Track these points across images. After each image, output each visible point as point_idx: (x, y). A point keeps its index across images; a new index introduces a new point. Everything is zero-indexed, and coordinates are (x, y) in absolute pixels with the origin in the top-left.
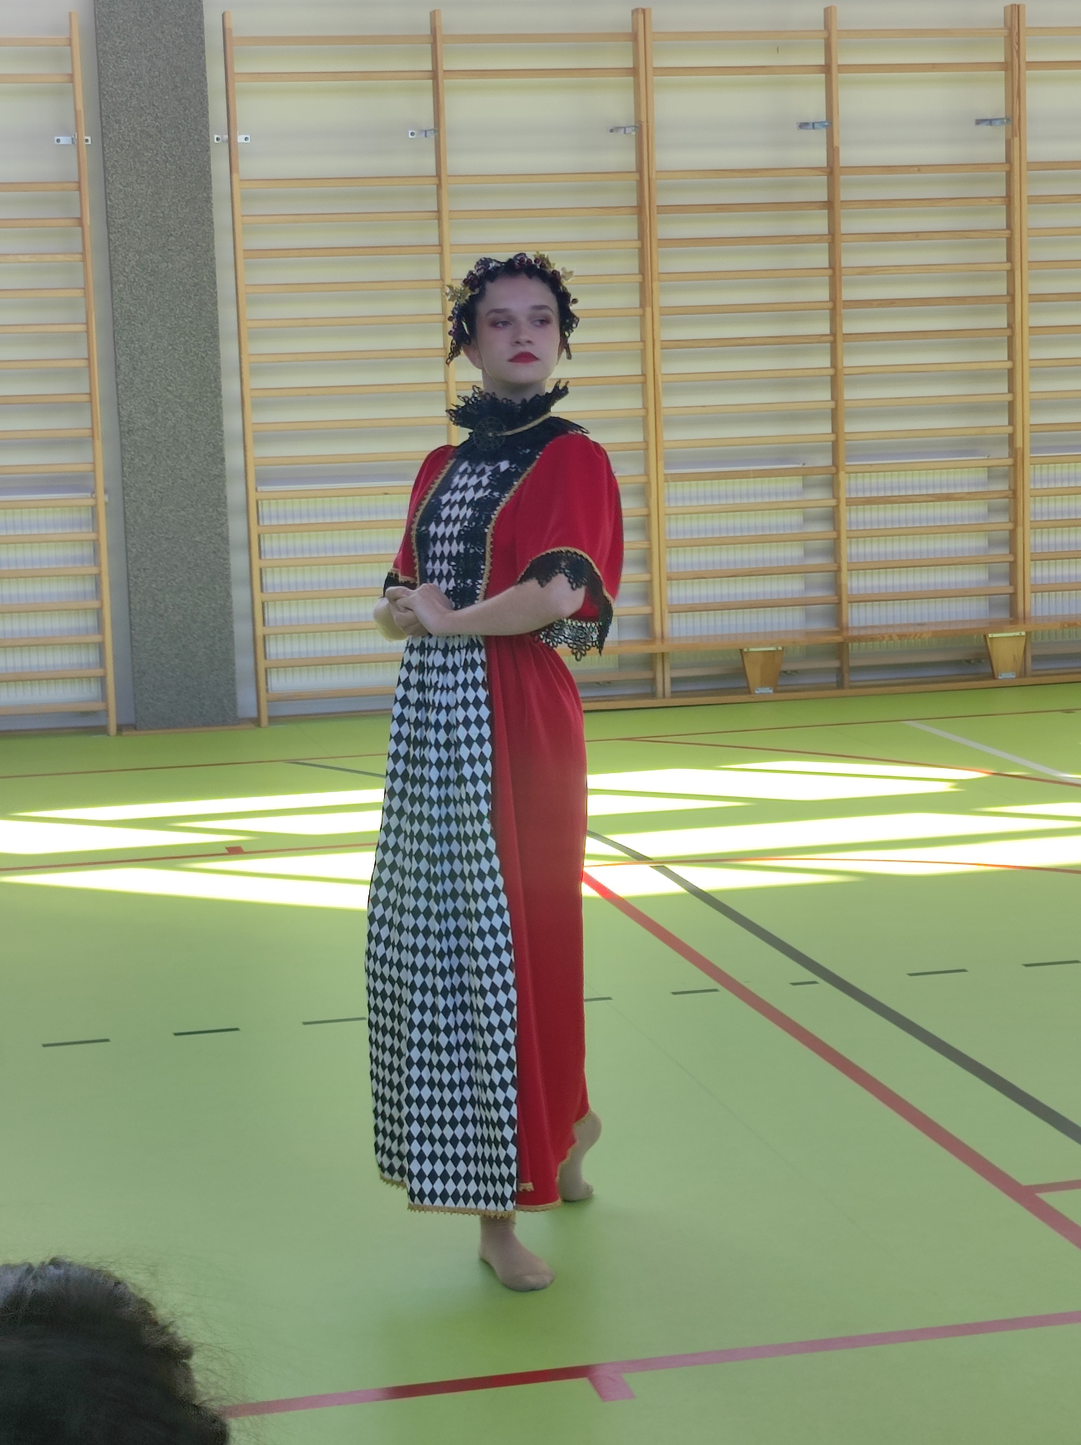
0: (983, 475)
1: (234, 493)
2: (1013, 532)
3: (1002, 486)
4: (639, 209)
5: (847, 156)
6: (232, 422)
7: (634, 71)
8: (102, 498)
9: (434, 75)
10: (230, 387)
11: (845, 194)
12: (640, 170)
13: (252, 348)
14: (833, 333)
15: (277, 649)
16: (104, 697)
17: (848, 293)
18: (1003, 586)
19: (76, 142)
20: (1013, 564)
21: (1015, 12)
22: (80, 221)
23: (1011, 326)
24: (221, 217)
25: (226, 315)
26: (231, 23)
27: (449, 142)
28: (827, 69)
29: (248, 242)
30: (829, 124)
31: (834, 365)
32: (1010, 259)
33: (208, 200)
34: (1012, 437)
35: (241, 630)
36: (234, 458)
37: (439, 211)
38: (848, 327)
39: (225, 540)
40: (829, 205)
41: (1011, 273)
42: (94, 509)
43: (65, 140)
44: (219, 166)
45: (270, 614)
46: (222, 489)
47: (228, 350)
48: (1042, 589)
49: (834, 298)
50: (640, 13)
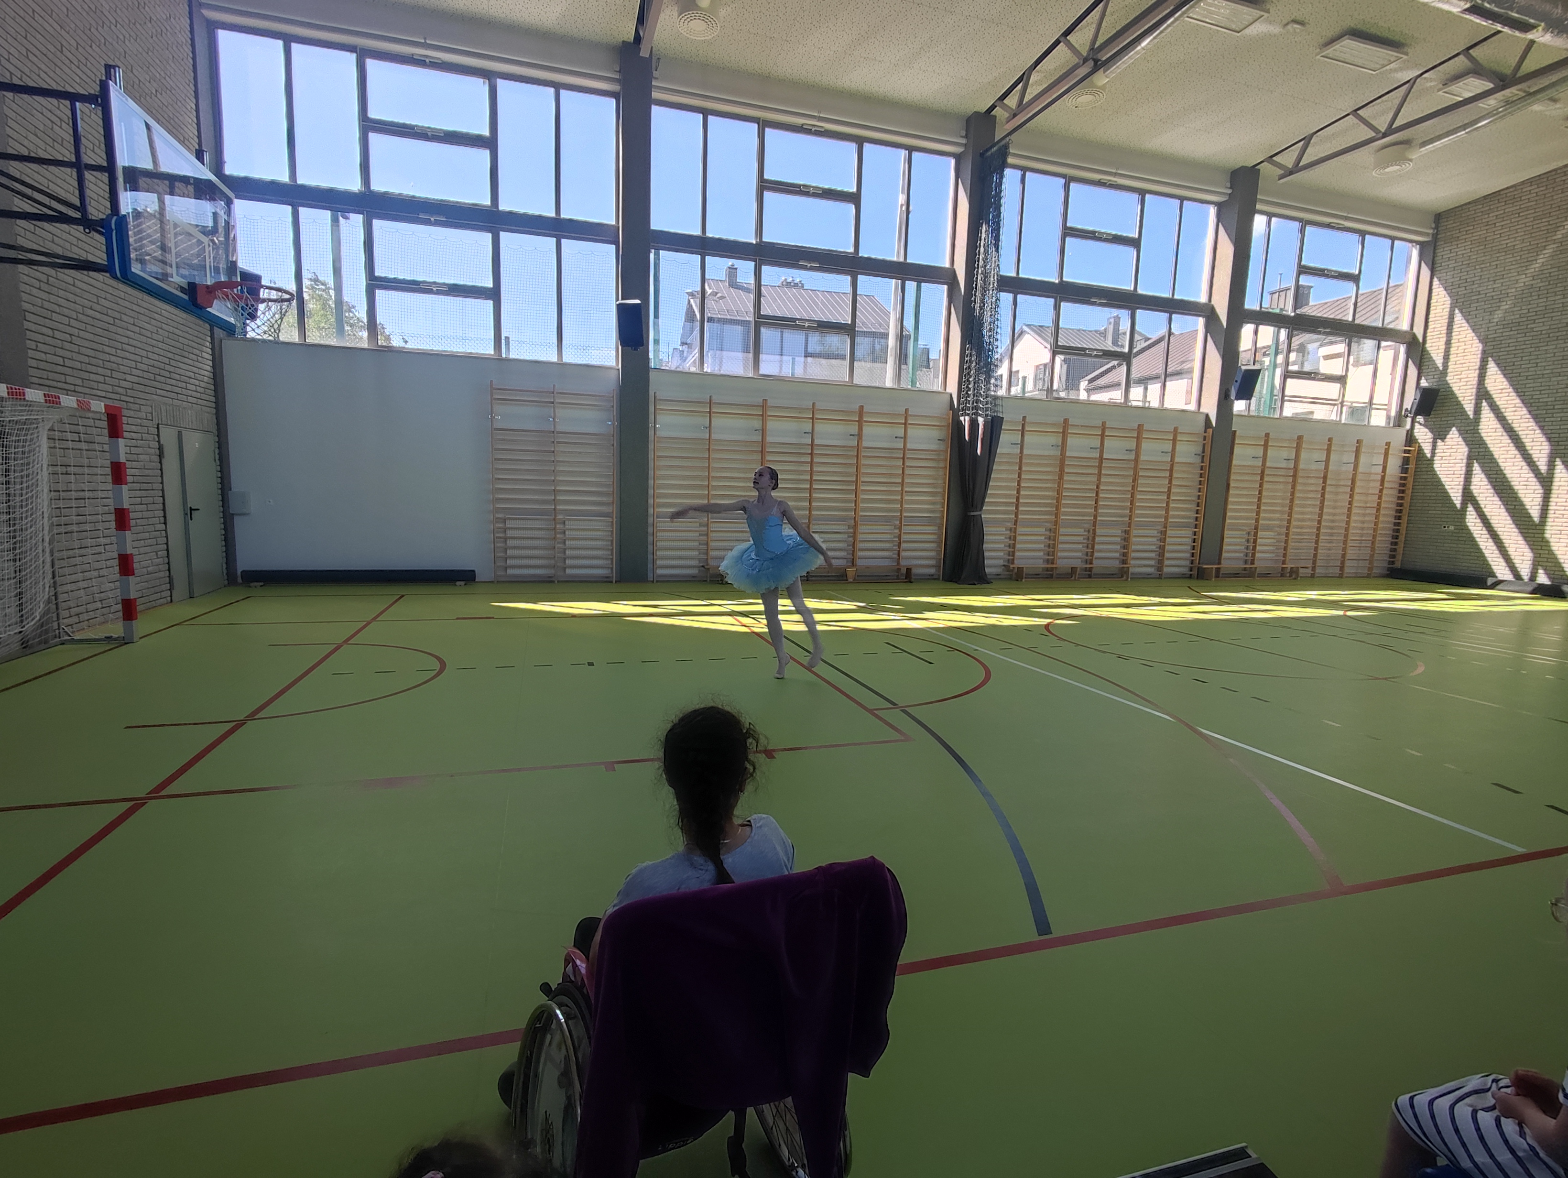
0: (847, 527)
1: (650, 520)
2: (854, 543)
3: (852, 530)
4: (762, 452)
5: (816, 442)
6: (651, 501)
7: (762, 415)
8: (615, 520)
9: (710, 412)
10: (651, 492)
11: (815, 452)
12: (762, 441)
13: (657, 482)
14: (810, 487)
15: (659, 562)
16: (612, 572)
17: (814, 478)
18: (851, 556)
19: (613, 424)
20: (853, 551)
21: (862, 407)
22: (613, 445)
23: (856, 489)
24: (651, 447)
25: (651, 473)
26: (656, 395)
27: (713, 431)
28: (812, 418)
29: (657, 454)
30: (812, 433)
31: (810, 496)
32: (857, 471)
33: (648, 442)
34: (855, 518)
35: (650, 557)
36: (651, 511)
37: (709, 449)
38: (815, 486)
39: (647, 533)
40: (811, 454)
41: (857, 475)
42: (612, 522)
43: (610, 423)
44: (651, 433)
45: (658, 553)
46: (647, 519)
47: (651, 482)
48: (861, 558)
49: (811, 478)
50: (765, 401)
